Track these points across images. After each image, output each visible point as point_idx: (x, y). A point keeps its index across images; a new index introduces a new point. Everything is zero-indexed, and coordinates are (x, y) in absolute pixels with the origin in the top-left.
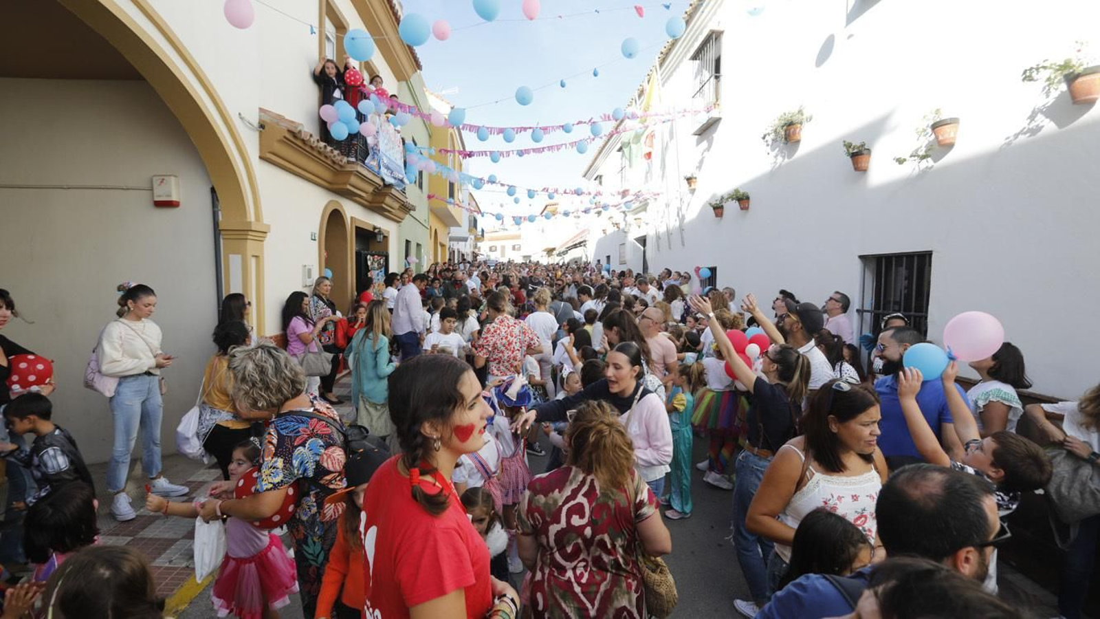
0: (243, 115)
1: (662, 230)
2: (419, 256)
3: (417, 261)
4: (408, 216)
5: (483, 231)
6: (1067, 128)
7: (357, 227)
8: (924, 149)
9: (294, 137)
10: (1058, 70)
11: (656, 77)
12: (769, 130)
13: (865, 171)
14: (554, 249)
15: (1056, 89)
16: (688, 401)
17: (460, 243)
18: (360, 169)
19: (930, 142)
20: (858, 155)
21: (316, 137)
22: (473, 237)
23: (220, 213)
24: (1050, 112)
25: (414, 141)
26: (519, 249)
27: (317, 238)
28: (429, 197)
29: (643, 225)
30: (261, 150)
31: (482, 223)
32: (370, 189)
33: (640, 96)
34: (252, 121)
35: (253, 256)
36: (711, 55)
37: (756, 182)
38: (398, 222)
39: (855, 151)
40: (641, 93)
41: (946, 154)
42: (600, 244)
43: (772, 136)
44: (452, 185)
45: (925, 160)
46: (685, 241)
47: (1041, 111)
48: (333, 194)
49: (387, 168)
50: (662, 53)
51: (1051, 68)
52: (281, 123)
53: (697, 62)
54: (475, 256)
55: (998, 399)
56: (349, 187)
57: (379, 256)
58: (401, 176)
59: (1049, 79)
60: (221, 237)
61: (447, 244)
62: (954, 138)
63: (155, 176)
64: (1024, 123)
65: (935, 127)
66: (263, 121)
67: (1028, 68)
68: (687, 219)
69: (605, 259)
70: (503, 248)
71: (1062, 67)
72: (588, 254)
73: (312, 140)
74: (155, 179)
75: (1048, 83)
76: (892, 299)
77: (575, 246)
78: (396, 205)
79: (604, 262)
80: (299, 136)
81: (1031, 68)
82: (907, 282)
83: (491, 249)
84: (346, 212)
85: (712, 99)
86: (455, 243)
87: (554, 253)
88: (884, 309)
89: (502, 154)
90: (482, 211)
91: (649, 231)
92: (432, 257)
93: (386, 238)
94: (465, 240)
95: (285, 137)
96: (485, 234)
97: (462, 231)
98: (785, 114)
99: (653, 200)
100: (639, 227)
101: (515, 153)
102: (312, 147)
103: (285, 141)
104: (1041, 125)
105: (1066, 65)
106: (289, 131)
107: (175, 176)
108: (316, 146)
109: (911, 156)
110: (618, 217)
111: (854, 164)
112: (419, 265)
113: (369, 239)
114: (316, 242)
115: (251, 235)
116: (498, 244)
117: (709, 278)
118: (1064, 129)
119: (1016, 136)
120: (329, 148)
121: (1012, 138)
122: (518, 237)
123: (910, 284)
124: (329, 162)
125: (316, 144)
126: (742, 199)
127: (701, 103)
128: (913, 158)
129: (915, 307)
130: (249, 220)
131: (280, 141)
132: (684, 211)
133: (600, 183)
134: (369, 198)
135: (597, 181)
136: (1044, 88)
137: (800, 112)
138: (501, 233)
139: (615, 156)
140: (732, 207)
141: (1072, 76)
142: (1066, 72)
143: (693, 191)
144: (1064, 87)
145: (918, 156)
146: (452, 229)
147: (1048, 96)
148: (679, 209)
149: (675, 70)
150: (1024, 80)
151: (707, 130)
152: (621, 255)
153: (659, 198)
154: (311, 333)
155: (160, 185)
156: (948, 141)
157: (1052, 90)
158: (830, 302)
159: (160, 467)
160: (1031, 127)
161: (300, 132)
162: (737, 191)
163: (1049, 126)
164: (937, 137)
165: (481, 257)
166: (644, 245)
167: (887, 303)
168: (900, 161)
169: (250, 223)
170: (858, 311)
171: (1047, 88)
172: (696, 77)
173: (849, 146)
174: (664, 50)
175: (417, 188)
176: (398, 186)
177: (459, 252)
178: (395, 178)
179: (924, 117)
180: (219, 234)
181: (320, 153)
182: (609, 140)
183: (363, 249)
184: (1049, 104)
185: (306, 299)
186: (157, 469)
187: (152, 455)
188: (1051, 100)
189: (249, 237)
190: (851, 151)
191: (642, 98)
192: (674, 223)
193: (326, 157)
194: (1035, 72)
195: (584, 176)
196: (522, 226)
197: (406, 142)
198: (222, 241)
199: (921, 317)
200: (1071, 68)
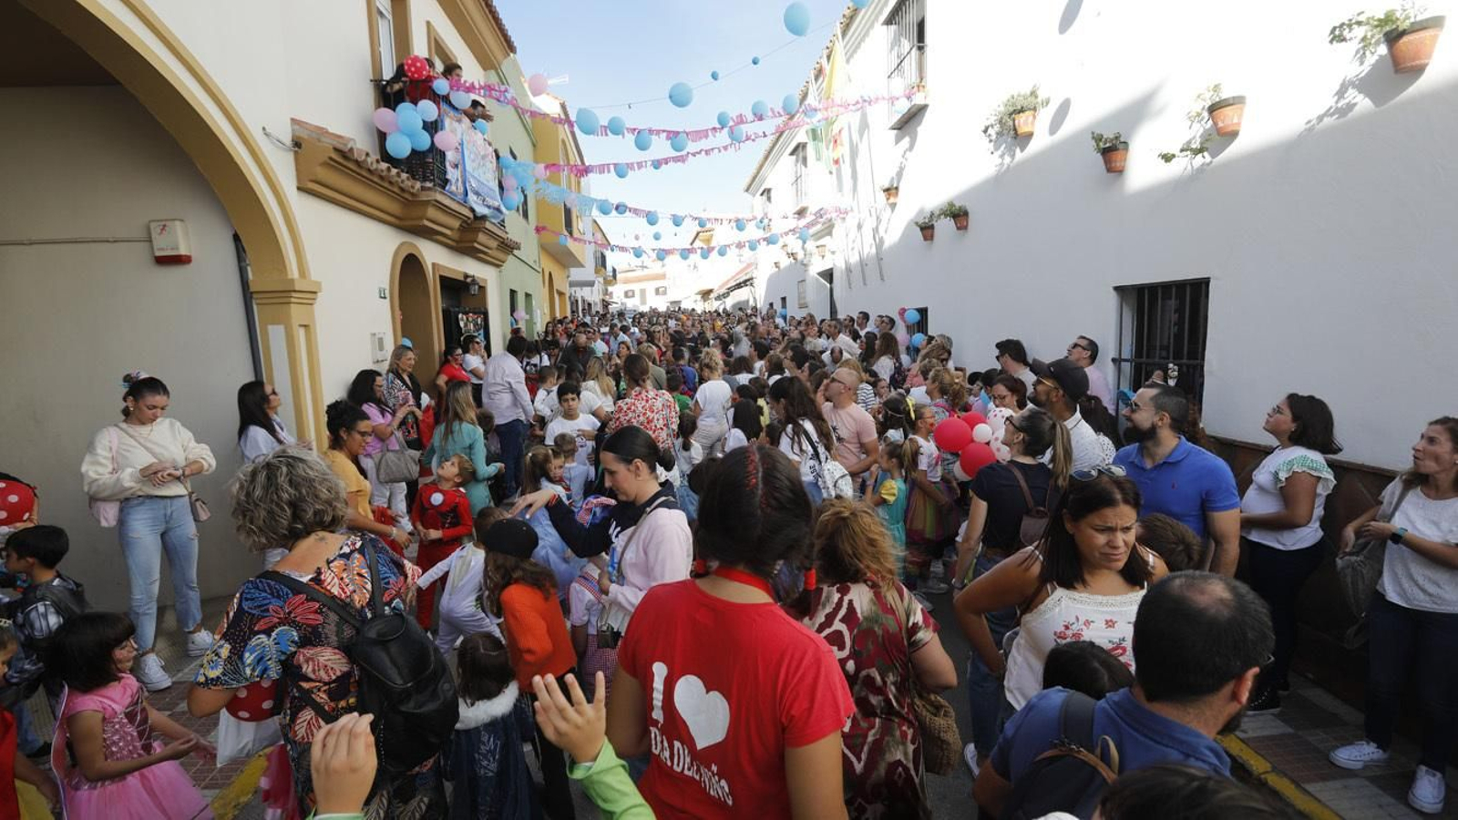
0: (268, 130)
1: (854, 259)
2: (529, 309)
3: (528, 317)
4: (510, 258)
5: (614, 271)
6: (1386, 106)
7: (441, 277)
8: (1199, 140)
9: (343, 158)
10: (1376, 26)
11: (839, 49)
12: (992, 120)
13: (1120, 172)
14: (711, 291)
15: (1373, 53)
16: (899, 489)
17: (585, 289)
18: (439, 197)
19: (1205, 131)
20: (1111, 151)
21: (375, 156)
22: (601, 280)
23: (249, 268)
24: (1364, 85)
25: (512, 153)
26: (665, 293)
27: (388, 295)
28: (538, 230)
29: (828, 255)
30: (299, 179)
31: (613, 259)
32: (456, 224)
33: (817, 78)
34: (281, 138)
35: (301, 326)
36: (911, 17)
37: (977, 191)
38: (498, 266)
39: (1108, 145)
40: (819, 73)
41: (1230, 144)
42: (772, 281)
43: (997, 128)
44: (568, 212)
45: (1200, 155)
46: (885, 275)
47: (1352, 84)
48: (405, 233)
49: (477, 194)
50: (844, 16)
51: (1368, 23)
52: (323, 139)
53: (893, 28)
54: (606, 304)
55: (1305, 469)
56: (426, 223)
57: (475, 313)
58: (496, 204)
59: (1364, 39)
60: (254, 302)
61: (567, 291)
62: (1239, 124)
63: (154, 221)
64: (1329, 101)
65: (1213, 109)
66: (299, 138)
67: (1338, 25)
68: (887, 244)
69: (780, 302)
70: (643, 292)
71: (1382, 23)
72: (757, 296)
73: (369, 160)
74: (153, 225)
75: (1362, 45)
76: (1158, 344)
77: (739, 286)
78: (494, 244)
79: (777, 306)
80: (349, 155)
81: (1343, 24)
82: (1177, 315)
83: (626, 295)
84: (426, 258)
85: (914, 79)
86: (578, 289)
87: (712, 296)
88: (1148, 357)
89: (630, 166)
90: (612, 243)
91: (837, 262)
92: (547, 311)
93: (482, 289)
94: (591, 284)
95: (331, 159)
96: (618, 276)
97: (587, 272)
98: (1013, 98)
99: (840, 221)
100: (823, 257)
101: (649, 163)
102: (369, 171)
103: (331, 164)
104: (1353, 102)
105: (1388, 18)
106: (336, 150)
107: (182, 220)
108: (376, 170)
109: (1182, 151)
110: (794, 244)
111: (1106, 162)
112: (530, 323)
113: (460, 292)
114: (388, 300)
115: (295, 297)
116: (636, 287)
117: (918, 323)
118: (1382, 108)
119: (1320, 118)
120: (394, 171)
121: (1314, 122)
122: (663, 277)
123: (1181, 318)
124: (396, 190)
125: (375, 166)
126: (959, 215)
127: (899, 85)
128: (1185, 153)
129: (1188, 353)
130: (290, 277)
131: (325, 164)
132: (881, 232)
133: (769, 199)
134: (455, 235)
135: (765, 197)
136: (1357, 52)
137: (1033, 94)
138: (639, 273)
139: (786, 162)
140: (945, 227)
141: (1394, 34)
142: (1388, 28)
143: (893, 206)
144: (1383, 49)
145: (1191, 150)
146: (573, 271)
147: (1362, 63)
148: (876, 230)
149: (862, 40)
150: (1331, 42)
151: (909, 122)
152: (801, 296)
153: (849, 218)
154: (389, 425)
155: (161, 233)
156: (1230, 129)
157: (1368, 53)
158: (1075, 350)
159: (199, 617)
160: (1339, 105)
161: (351, 150)
162: (951, 204)
163: (1363, 103)
164: (1215, 124)
165: (614, 305)
166: (831, 282)
167: (1151, 348)
168: (1167, 158)
169: (292, 280)
170: (1114, 360)
171: (1361, 52)
172: (892, 49)
173: (1098, 139)
174: (847, 12)
175: (521, 218)
176: (494, 217)
177: (584, 301)
178: (489, 207)
179: (1199, 97)
180: (251, 297)
181: (381, 178)
182: (778, 139)
183: (453, 307)
184: (1363, 75)
185: (378, 378)
186: (195, 620)
187: (186, 602)
188: (1366, 68)
189: (293, 300)
190: (1102, 145)
191: (821, 79)
192: (869, 250)
193: (391, 183)
194: (1347, 30)
195: (747, 190)
196: (666, 261)
197: (501, 154)
198: (255, 307)
199: (1195, 367)
200: (1393, 22)
